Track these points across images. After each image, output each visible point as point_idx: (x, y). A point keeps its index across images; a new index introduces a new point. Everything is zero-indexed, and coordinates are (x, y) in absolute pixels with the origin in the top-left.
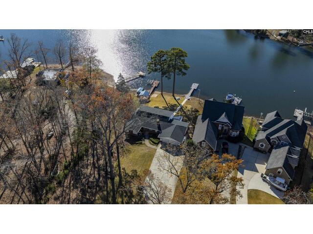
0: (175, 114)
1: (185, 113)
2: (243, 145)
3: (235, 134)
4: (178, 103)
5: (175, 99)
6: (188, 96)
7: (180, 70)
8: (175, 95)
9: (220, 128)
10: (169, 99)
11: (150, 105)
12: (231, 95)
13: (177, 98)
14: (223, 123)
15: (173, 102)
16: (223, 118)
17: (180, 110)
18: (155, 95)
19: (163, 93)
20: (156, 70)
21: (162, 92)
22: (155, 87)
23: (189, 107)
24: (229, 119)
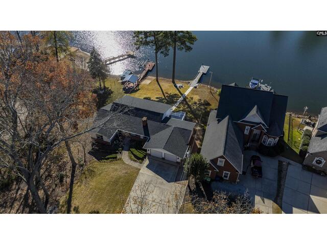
0: (174, 108)
1: (189, 106)
2: (285, 161)
3: (271, 141)
4: (180, 92)
5: (176, 87)
6: (194, 83)
7: (183, 43)
8: (176, 81)
9: (246, 132)
10: (168, 87)
11: (136, 95)
12: (256, 82)
13: (178, 85)
14: (253, 124)
15: (173, 91)
16: (253, 116)
17: (182, 103)
18: (147, 82)
19: (159, 78)
20: (147, 43)
21: (157, 77)
22: (149, 71)
23: (196, 98)
24: (263, 116)
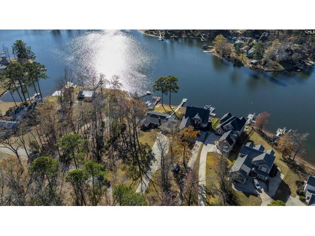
0: (170, 116)
1: (176, 116)
2: (209, 132)
3: (205, 125)
4: (173, 110)
6: (180, 106)
7: (174, 90)
8: (171, 106)
9: (196, 122)
10: (167, 108)
11: (154, 111)
13: (172, 108)
14: (197, 119)
15: (170, 110)
16: (197, 117)
17: (173, 114)
18: (158, 106)
19: (163, 105)
20: (158, 90)
22: (158, 101)
23: (180, 113)
24: (200, 116)
